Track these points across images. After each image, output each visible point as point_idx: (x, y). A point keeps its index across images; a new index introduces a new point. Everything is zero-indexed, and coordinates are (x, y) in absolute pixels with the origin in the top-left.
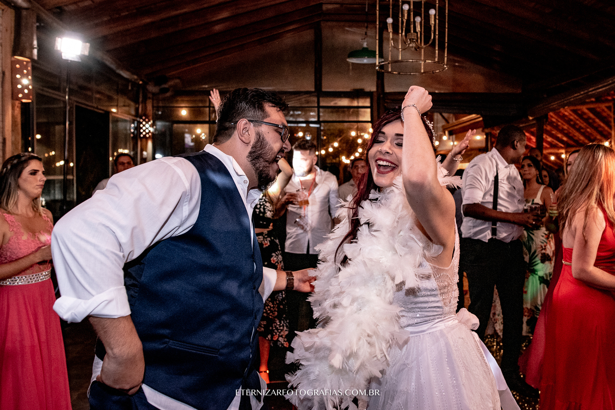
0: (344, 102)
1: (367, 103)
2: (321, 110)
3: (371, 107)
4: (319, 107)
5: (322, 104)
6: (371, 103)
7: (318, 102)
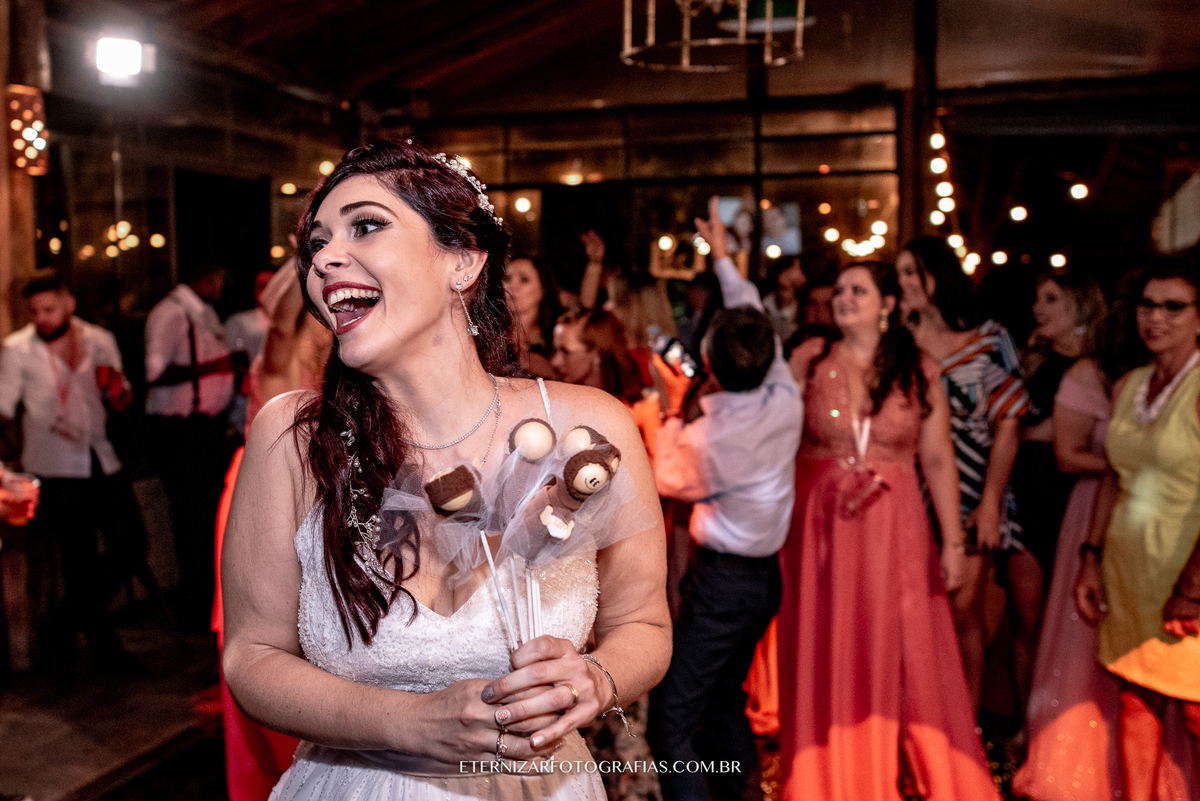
0: (824, 123)
1: (886, 120)
2: (765, 147)
3: (897, 133)
4: (759, 139)
5: (767, 130)
6: (899, 119)
7: (757, 128)
